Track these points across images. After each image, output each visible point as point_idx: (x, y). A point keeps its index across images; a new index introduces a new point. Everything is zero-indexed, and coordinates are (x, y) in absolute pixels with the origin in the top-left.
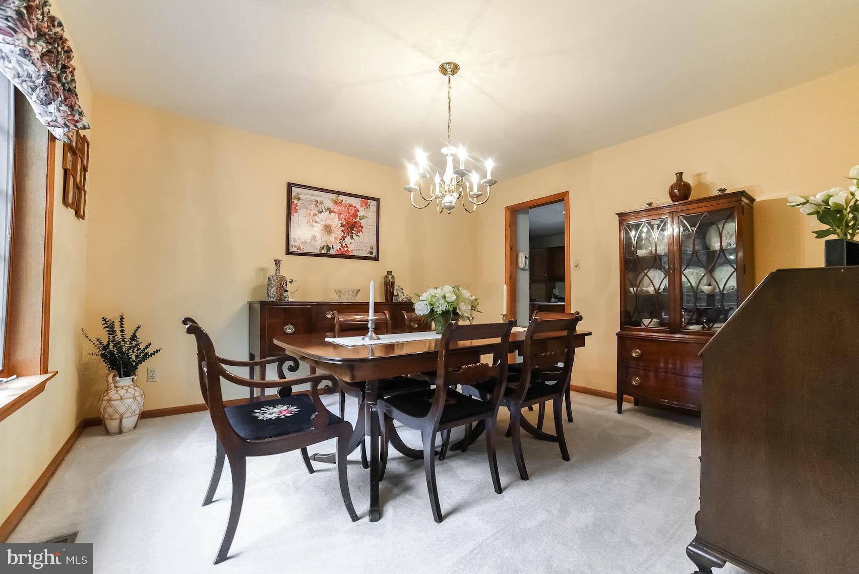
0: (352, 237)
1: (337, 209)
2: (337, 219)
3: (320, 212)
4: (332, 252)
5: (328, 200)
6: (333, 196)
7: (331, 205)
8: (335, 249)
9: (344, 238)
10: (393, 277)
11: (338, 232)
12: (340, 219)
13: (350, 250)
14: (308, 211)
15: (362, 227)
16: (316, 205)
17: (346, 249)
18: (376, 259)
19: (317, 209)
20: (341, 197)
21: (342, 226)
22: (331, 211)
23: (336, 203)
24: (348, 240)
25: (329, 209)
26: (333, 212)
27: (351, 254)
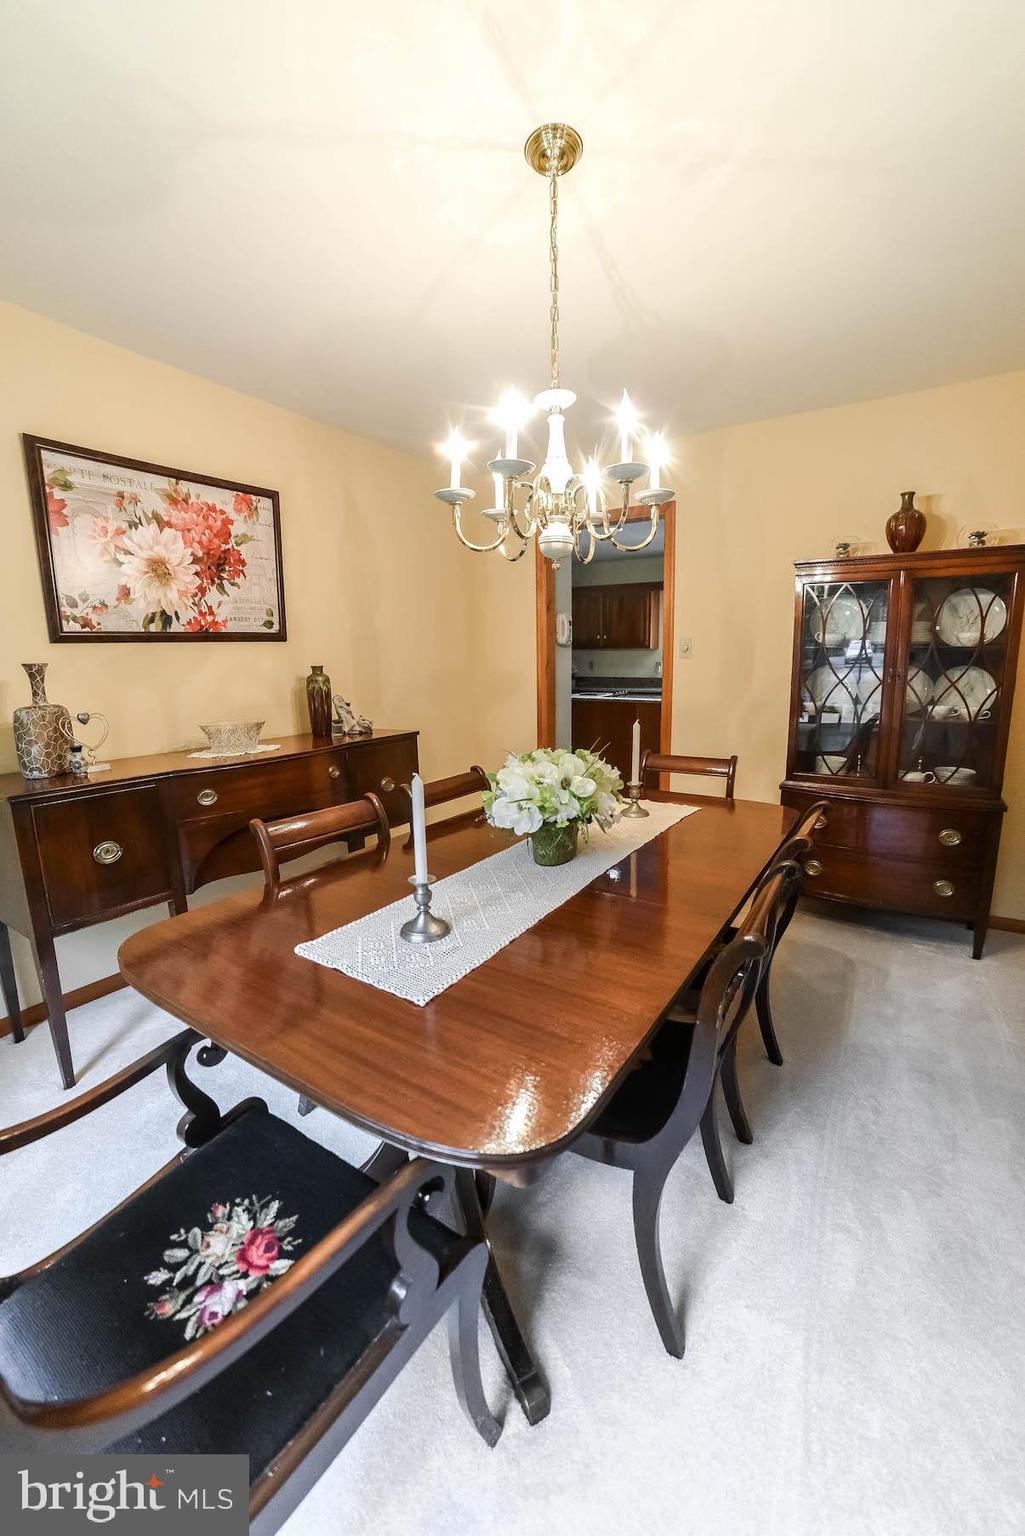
0: (221, 587)
1: (176, 516)
2: (180, 544)
3: (133, 525)
4: (176, 627)
5: (150, 491)
6: (164, 483)
7: (162, 508)
8: (184, 620)
9: (202, 590)
10: (327, 681)
11: (186, 578)
12: (187, 543)
13: (219, 619)
14: (101, 522)
15: (243, 563)
16: (120, 505)
17: (209, 619)
18: (281, 637)
19: (123, 515)
20: (185, 487)
21: (196, 560)
22: (162, 524)
23: (174, 501)
24: (213, 596)
25: (157, 518)
26: (169, 525)
27: (224, 630)
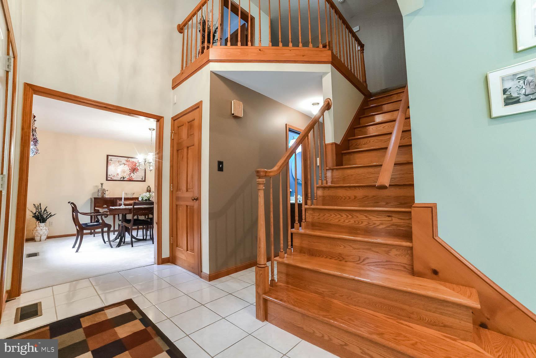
0: (134, 174)
1: (127, 163)
2: (127, 167)
3: (120, 165)
4: (125, 179)
5: (123, 160)
6: (126, 159)
7: (125, 162)
8: (127, 178)
9: (130, 174)
10: (150, 188)
11: (128, 172)
12: (128, 167)
13: (133, 178)
14: (116, 165)
15: (138, 170)
16: (119, 163)
17: (131, 178)
18: (144, 181)
19: (119, 164)
20: (129, 159)
21: (130, 169)
22: (125, 164)
23: (127, 161)
24: (132, 174)
25: (124, 164)
26: (126, 164)
27: (133, 180)
